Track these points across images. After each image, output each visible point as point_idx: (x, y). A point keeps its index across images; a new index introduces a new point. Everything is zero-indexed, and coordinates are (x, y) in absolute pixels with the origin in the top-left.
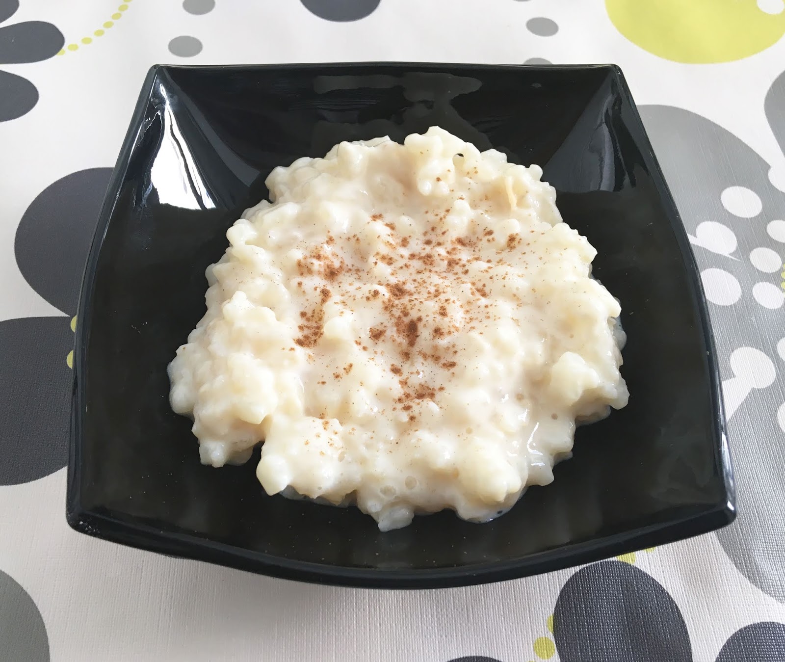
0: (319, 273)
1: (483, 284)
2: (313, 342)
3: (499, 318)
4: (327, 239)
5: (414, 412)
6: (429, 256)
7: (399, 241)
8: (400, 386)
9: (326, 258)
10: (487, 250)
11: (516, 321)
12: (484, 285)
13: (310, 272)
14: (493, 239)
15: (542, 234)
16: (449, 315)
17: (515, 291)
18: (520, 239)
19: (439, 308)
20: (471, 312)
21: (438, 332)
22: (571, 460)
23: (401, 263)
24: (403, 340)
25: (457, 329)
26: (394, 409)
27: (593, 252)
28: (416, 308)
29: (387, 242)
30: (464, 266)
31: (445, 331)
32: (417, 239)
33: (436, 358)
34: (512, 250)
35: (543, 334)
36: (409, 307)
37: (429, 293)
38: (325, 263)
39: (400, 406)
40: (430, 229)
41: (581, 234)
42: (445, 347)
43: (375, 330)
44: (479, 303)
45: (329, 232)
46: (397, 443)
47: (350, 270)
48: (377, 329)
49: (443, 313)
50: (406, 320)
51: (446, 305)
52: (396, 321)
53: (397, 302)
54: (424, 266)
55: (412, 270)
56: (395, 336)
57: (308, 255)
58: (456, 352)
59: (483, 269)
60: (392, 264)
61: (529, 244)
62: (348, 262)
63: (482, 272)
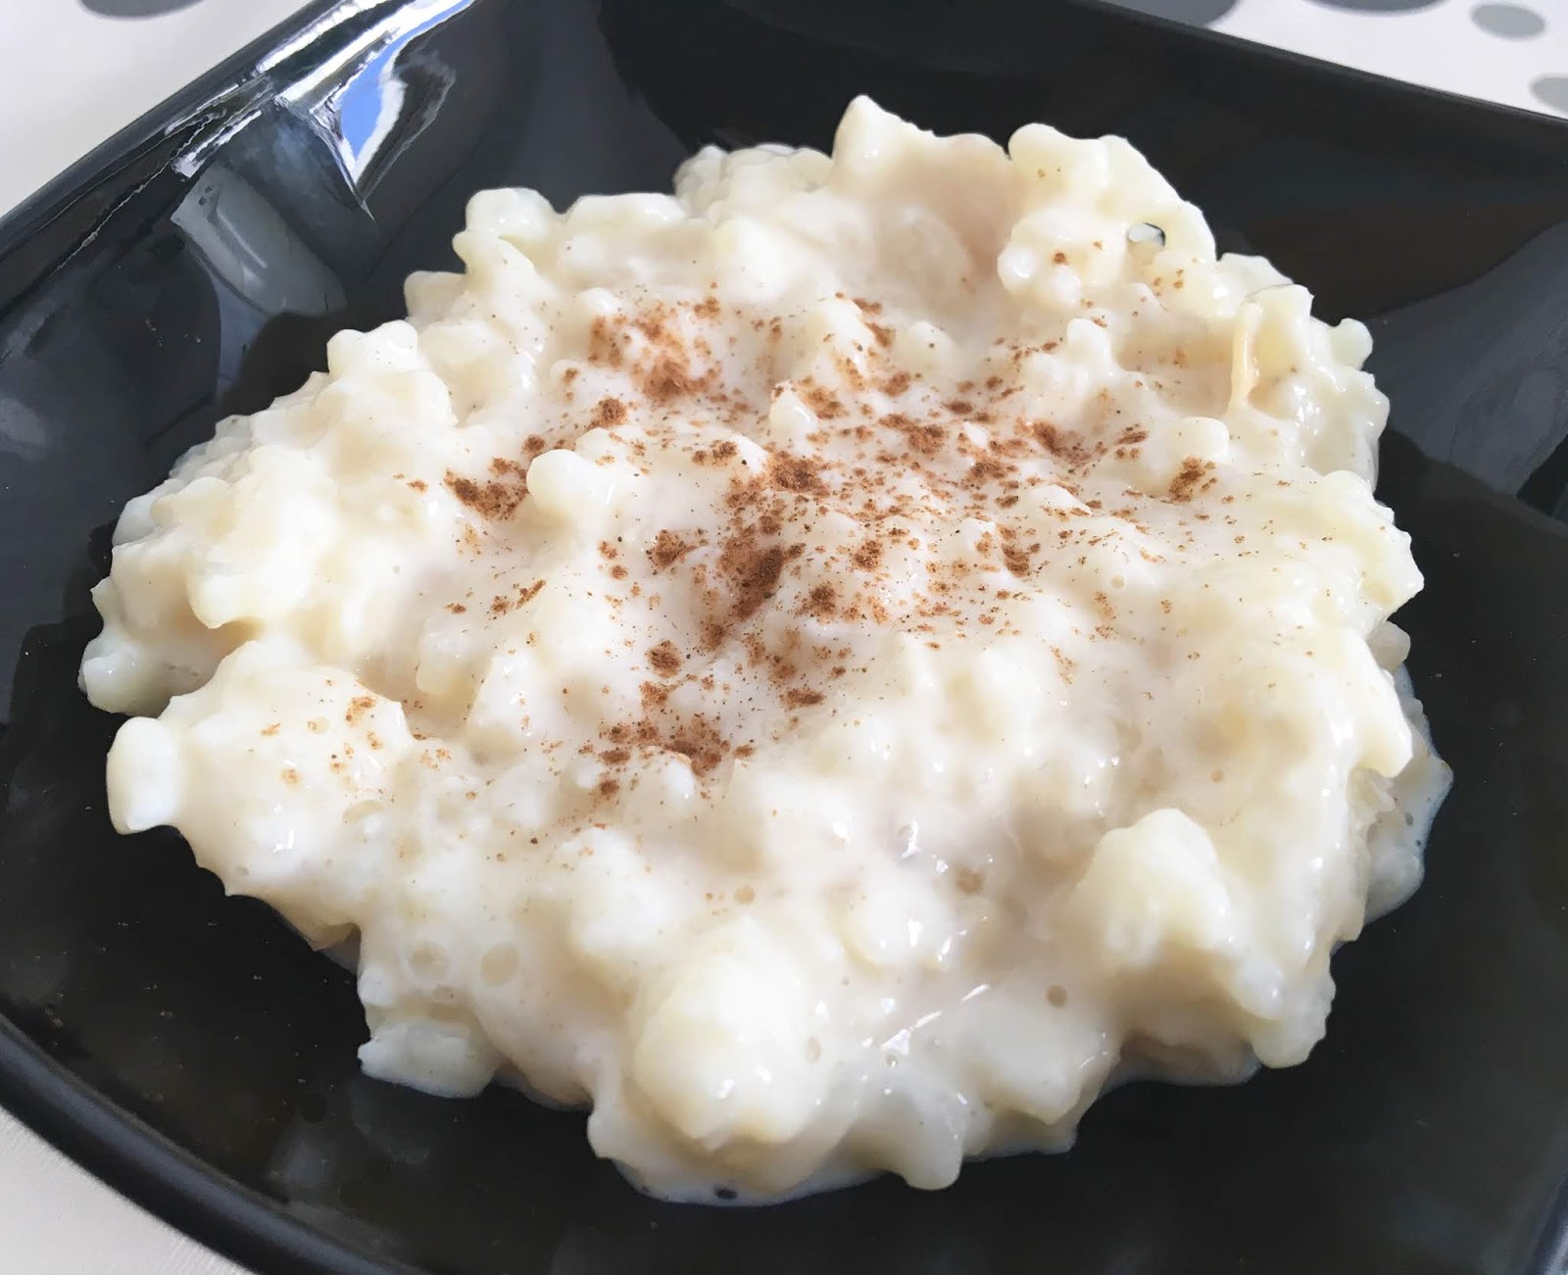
0: (636, 370)
1: (1033, 544)
2: (504, 508)
3: (1015, 632)
4: (700, 301)
5: (622, 774)
6: (935, 433)
7: (885, 376)
8: (639, 697)
9: (674, 343)
10: (1104, 478)
11: (1067, 666)
12: (1035, 548)
13: (615, 358)
14: (1134, 454)
15: (1282, 483)
16: (880, 570)
17: (1107, 588)
18: (1213, 481)
19: (863, 543)
20: (952, 592)
21: (822, 599)
22: (1057, 1159)
23: (855, 421)
24: (724, 590)
25: (880, 615)
26: (586, 749)
27: (1411, 582)
28: (802, 521)
29: (844, 359)
30: (1014, 486)
31: (841, 603)
32: (933, 388)
33: (783, 669)
34: (1175, 502)
35: (1127, 735)
36: (786, 514)
37: (869, 505)
38: (663, 352)
39: (606, 745)
40: (984, 382)
41: (1400, 524)
42: (820, 646)
43: (674, 541)
44: (987, 578)
45: (714, 286)
46: (534, 841)
47: (724, 398)
48: (681, 539)
49: (867, 557)
50: (763, 543)
51: (886, 542)
52: (736, 535)
53: (768, 493)
54: (905, 449)
55: (870, 449)
56: (709, 569)
57: (631, 318)
58: (839, 672)
59: (1054, 505)
60: (830, 417)
61: (1229, 499)
62: (730, 379)
63: (1047, 510)
